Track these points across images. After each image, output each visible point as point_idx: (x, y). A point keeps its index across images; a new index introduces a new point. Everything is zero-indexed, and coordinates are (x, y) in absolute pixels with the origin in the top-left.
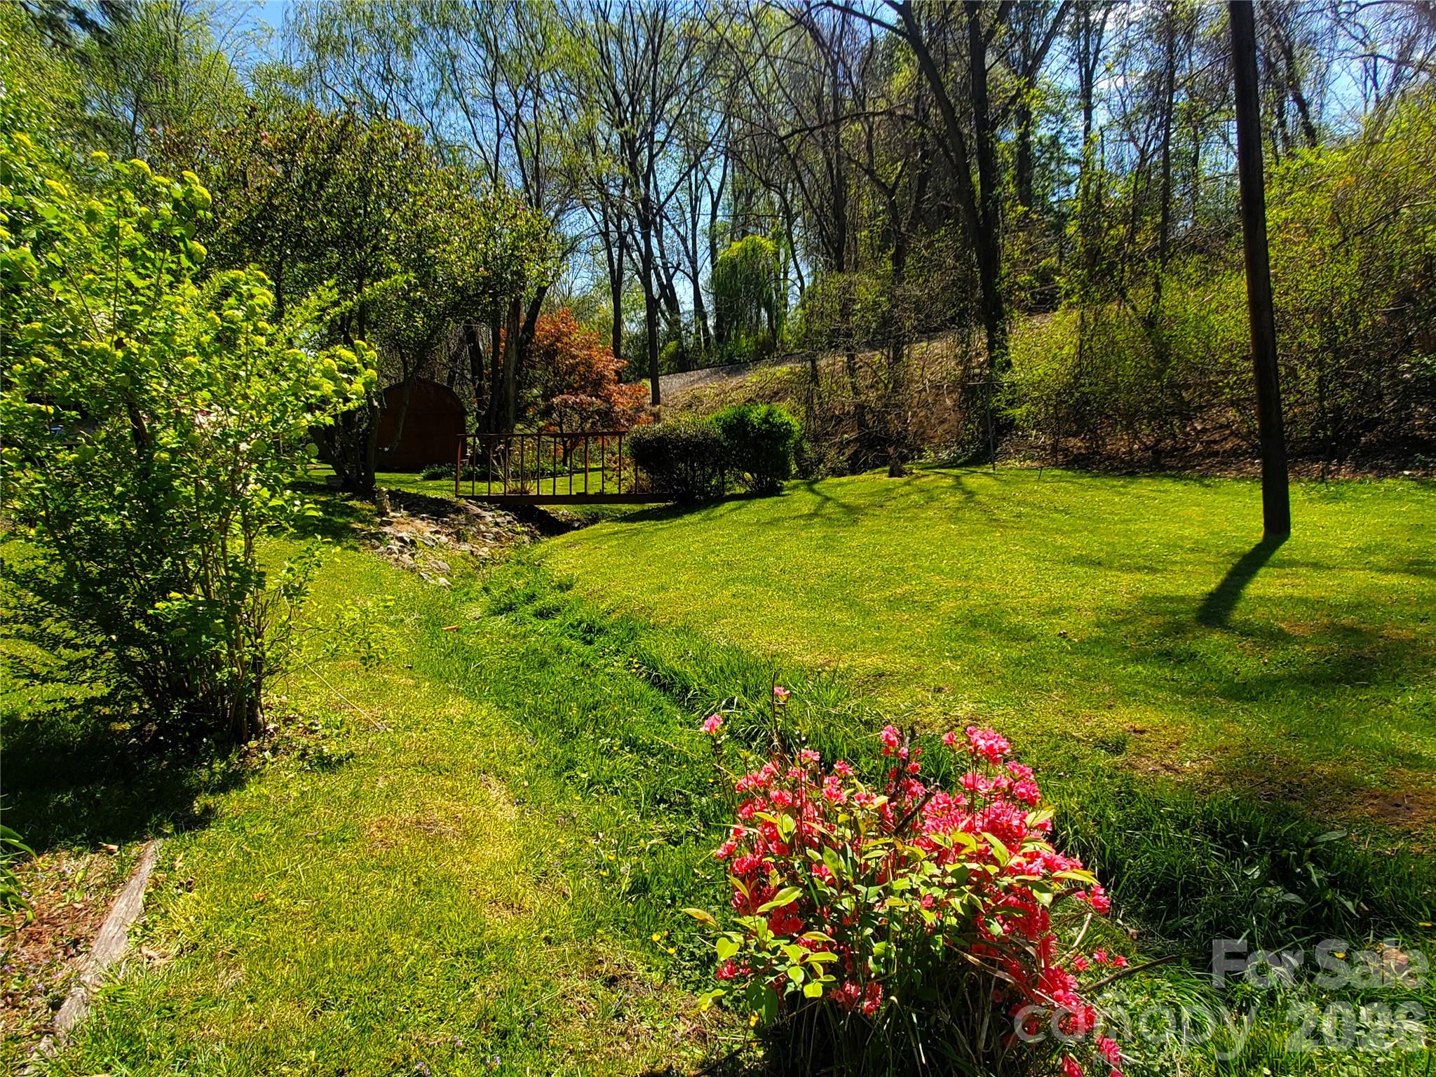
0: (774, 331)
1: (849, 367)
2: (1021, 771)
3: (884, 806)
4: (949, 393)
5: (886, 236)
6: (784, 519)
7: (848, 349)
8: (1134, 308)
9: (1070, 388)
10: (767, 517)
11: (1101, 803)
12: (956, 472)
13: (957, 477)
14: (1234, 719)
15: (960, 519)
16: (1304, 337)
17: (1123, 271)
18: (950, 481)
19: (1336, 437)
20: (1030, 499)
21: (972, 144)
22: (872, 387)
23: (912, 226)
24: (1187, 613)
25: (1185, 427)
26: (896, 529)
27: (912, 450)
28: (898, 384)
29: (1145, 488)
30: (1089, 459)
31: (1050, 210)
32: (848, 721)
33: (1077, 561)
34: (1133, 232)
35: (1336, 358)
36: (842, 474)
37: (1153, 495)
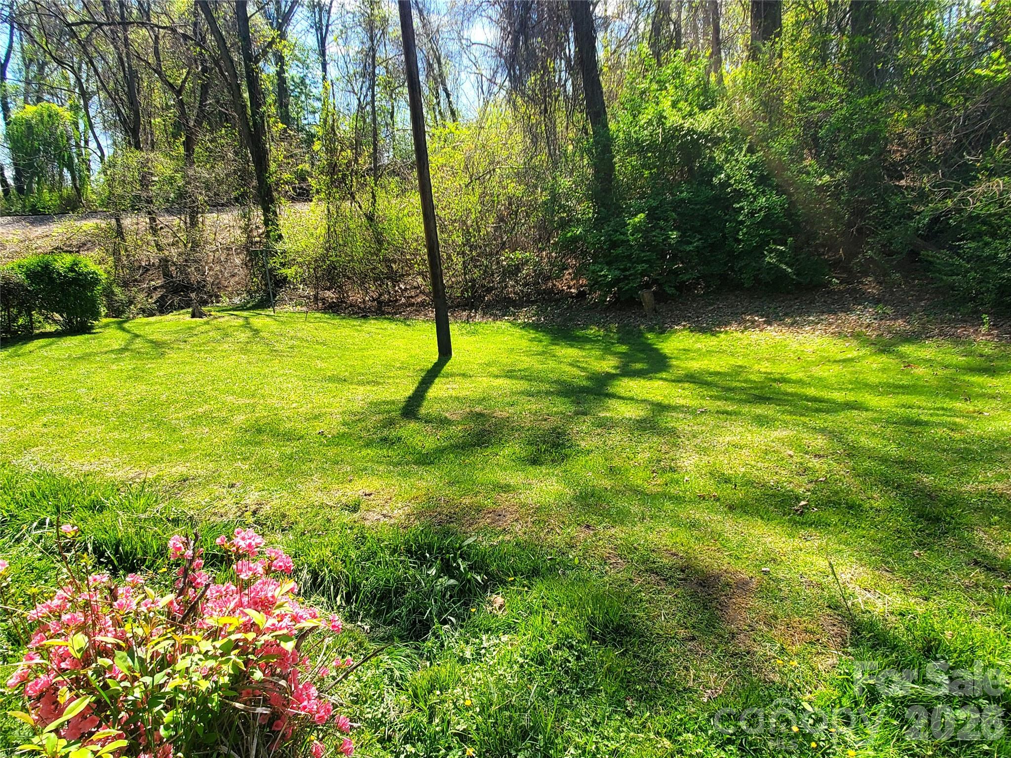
0: (78, 191)
1: (151, 228)
2: (276, 553)
3: (171, 603)
4: (238, 254)
5: (177, 126)
6: (96, 354)
7: (149, 213)
8: (360, 207)
9: (323, 258)
10: (79, 352)
11: (346, 548)
12: (245, 314)
13: (246, 318)
14: (422, 478)
15: (249, 351)
16: (454, 237)
17: (352, 181)
18: (241, 321)
19: (473, 297)
20: (299, 335)
21: (241, 69)
22: (173, 244)
23: (198, 123)
24: (396, 411)
25: (395, 286)
26: (198, 359)
27: (211, 296)
28: (195, 245)
29: (373, 326)
30: (339, 306)
31: (303, 129)
32: (156, 521)
33: (331, 379)
34: (358, 155)
35: (471, 251)
36: (151, 314)
37: (378, 331)
